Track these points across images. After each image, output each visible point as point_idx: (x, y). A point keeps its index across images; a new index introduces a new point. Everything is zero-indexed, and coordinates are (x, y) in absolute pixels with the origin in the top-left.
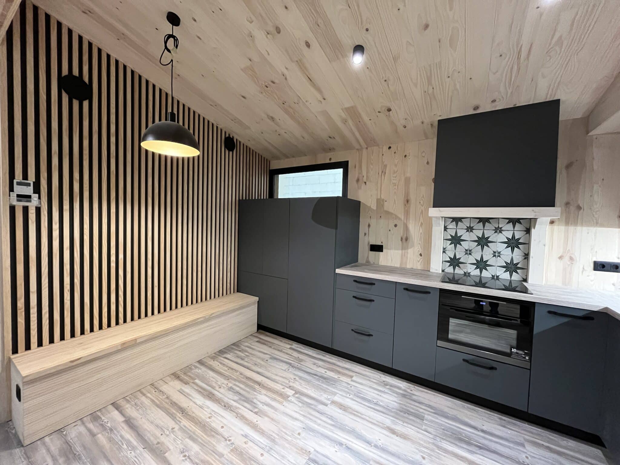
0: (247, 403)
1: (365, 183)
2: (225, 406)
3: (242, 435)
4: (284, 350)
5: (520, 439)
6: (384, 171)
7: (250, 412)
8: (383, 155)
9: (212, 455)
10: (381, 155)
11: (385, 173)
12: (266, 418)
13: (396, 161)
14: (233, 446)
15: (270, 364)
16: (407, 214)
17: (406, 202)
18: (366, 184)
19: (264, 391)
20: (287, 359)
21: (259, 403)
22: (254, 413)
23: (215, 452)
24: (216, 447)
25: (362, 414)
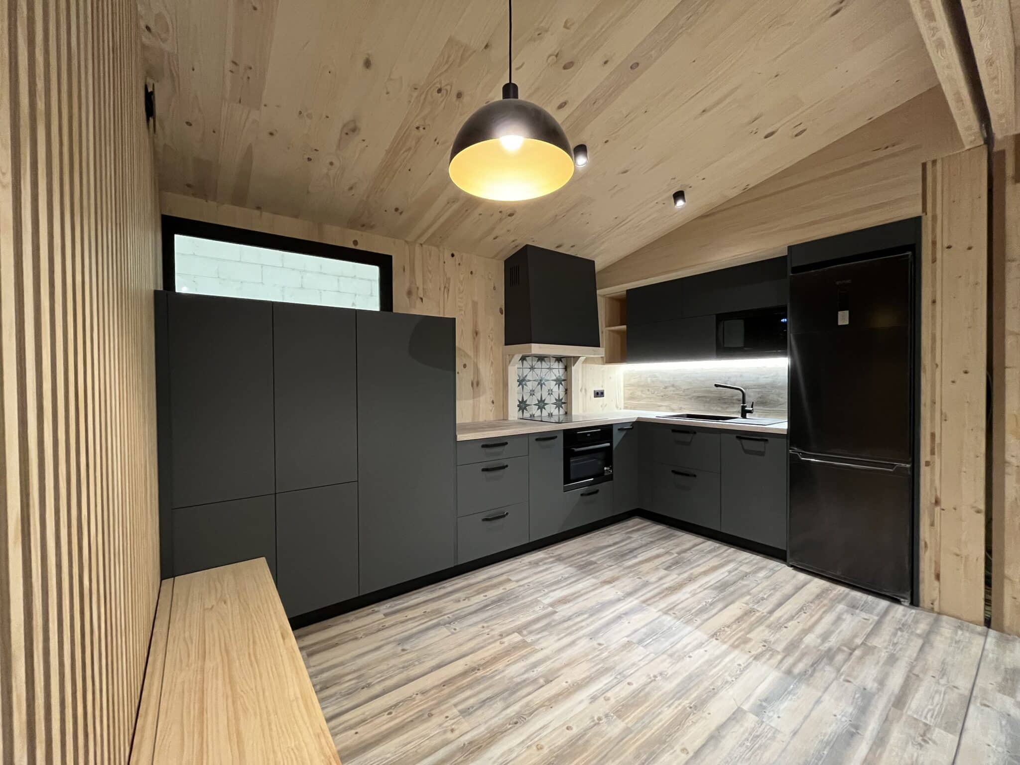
0: (518, 690)
1: (422, 299)
2: (516, 723)
3: (591, 703)
4: (387, 625)
5: (625, 536)
6: (447, 285)
7: (541, 689)
8: (444, 263)
9: (627, 742)
10: (441, 263)
11: (449, 290)
12: (563, 671)
13: (462, 277)
14: (612, 714)
15: (417, 648)
16: (477, 352)
17: (475, 335)
18: (422, 301)
19: (500, 666)
20: (419, 625)
21: (525, 676)
22: (546, 684)
23: (621, 738)
24: (610, 738)
25: (579, 592)
